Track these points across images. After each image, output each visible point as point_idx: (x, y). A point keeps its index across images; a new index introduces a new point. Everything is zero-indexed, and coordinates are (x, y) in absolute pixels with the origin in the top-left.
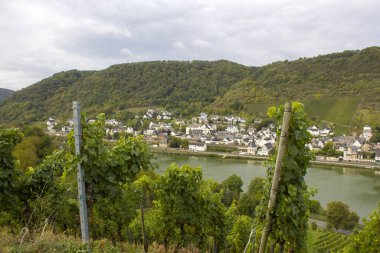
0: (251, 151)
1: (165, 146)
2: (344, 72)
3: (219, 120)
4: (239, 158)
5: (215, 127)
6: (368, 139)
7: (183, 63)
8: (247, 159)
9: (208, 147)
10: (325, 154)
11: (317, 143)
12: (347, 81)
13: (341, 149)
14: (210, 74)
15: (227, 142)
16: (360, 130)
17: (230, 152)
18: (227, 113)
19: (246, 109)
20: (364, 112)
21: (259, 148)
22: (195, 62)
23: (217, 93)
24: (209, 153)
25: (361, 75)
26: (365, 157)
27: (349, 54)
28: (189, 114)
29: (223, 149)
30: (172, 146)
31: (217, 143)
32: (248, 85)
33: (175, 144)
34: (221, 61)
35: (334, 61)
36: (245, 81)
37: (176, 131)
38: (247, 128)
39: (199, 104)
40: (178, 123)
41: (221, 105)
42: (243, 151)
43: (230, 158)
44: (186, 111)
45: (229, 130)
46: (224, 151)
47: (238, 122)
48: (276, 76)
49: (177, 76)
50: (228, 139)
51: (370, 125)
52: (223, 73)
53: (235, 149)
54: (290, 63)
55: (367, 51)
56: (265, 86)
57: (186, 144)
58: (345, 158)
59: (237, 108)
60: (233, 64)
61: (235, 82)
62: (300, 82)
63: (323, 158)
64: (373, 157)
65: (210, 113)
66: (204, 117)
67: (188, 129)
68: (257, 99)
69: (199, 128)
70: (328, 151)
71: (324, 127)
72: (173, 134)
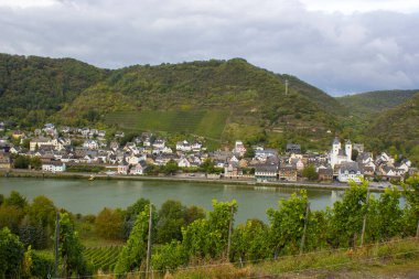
0: (122, 170)
1: (8, 167)
2: (211, 82)
3: (71, 133)
4: (109, 179)
5: (69, 142)
6: (242, 155)
7: (16, 58)
8: (119, 179)
9: (67, 167)
10: (204, 171)
11: (193, 158)
12: (216, 92)
13: (221, 165)
14: (54, 74)
15: (90, 160)
16: (231, 145)
17: (97, 172)
18: (78, 125)
19: (103, 120)
20: (234, 125)
21: (131, 166)
22: (33, 58)
23: (65, 100)
24: (71, 174)
25: (228, 87)
26: (244, 173)
27: (215, 63)
28: (31, 125)
29: (88, 169)
30: (16, 167)
31: (77, 161)
32: (104, 91)
33: (22, 164)
34: (67, 59)
35: (201, 69)
36: (100, 86)
37: (17, 146)
38: (109, 144)
39: (41, 113)
40: (17, 136)
41: (72, 115)
42: (112, 170)
43: (99, 178)
45: (86, 145)
46: (89, 171)
47: (95, 136)
48: (138, 83)
49: (9, 74)
50: (90, 156)
51: (241, 139)
52: (70, 74)
53: (102, 169)
54: (152, 68)
56: (125, 93)
57: (38, 163)
58: (226, 175)
59: (92, 118)
60: (82, 64)
61: (87, 86)
62: (164, 91)
63: (203, 175)
64: (253, 172)
65: (57, 124)
66: (50, 128)
67: (33, 145)
68: (116, 108)
69: (49, 143)
71: (196, 142)
72: (13, 150)
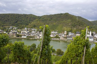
0: (38, 37)
1: (15, 36)
2: (60, 18)
3: (30, 30)
4: (35, 39)
5: (29, 31)
6: (66, 34)
8: (37, 39)
9: (27, 36)
10: (56, 38)
11: (54, 35)
12: (61, 20)
13: (60, 37)
14: (28, 17)
15: (32, 35)
16: (64, 32)
17: (33, 38)
18: (31, 28)
19: (37, 27)
20: (65, 28)
21: (40, 36)
22: (24, 14)
23: (29, 23)
24: (27, 38)
25: (64, 19)
26: (65, 38)
27: (62, 14)
28: (22, 28)
29: (31, 37)
30: (17, 37)
31: (29, 35)
32: (37, 21)
33: (18, 36)
34: (31, 14)
35: (58, 15)
36: (37, 20)
37: (18, 32)
38: (37, 32)
39: (24, 25)
40: (19, 30)
41: (30, 26)
42: (36, 37)
43: (33, 39)
44: (21, 27)
45: (32, 32)
46: (31, 38)
47: (35, 30)
48: (44, 19)
49: (19, 18)
50: (32, 34)
51: (66, 31)
52: (31, 17)
53: (34, 37)
54: (48, 16)
55: (65, 14)
56: (42, 21)
57: (21, 36)
58: (61, 39)
59: (34, 26)
60: (34, 15)
61: (34, 20)
62: (50, 20)
63: (55, 39)
64: (67, 38)
65: (27, 28)
66: (26, 29)
67: (21, 32)
68: (40, 24)
69: (24, 32)
70: (57, 37)
71: (56, 31)
72: (17, 33)
